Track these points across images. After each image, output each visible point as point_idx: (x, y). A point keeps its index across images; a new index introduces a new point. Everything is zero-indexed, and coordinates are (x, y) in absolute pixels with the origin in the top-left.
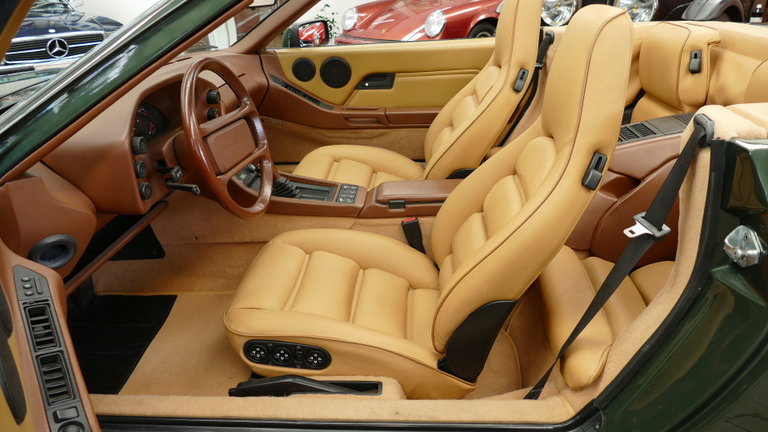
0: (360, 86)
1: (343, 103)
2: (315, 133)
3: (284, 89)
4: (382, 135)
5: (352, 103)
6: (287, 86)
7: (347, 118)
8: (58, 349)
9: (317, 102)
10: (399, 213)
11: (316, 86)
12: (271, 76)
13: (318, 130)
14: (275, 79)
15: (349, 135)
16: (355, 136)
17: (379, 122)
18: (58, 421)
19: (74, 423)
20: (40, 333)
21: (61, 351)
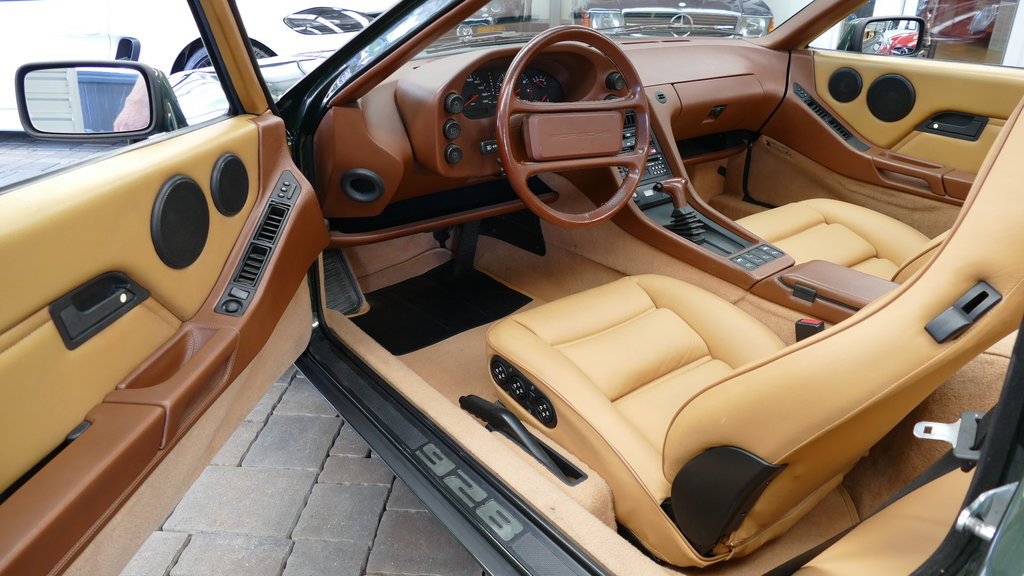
0: (924, 126)
1: (889, 147)
2: (833, 179)
3: (805, 106)
4: (930, 209)
5: (903, 150)
6: (812, 103)
7: (882, 169)
8: (270, 245)
9: (847, 135)
10: (803, 306)
11: (856, 112)
12: (796, 84)
13: (836, 176)
14: (799, 90)
15: (878, 196)
16: (885, 198)
17: (929, 188)
18: (230, 295)
19: (238, 302)
20: (268, 228)
21: (271, 248)
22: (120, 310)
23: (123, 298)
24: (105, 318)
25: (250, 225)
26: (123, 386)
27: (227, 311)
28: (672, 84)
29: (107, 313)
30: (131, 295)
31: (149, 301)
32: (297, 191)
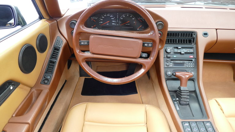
18: (45, 78)
19: (47, 80)
20: (54, 55)
21: (56, 61)
22: (11, 92)
23: (11, 88)
24: (6, 96)
25: (49, 55)
26: (14, 115)
27: (44, 83)
28: (216, 29)
29: (7, 94)
30: (14, 86)
31: (20, 86)
32: (62, 42)
